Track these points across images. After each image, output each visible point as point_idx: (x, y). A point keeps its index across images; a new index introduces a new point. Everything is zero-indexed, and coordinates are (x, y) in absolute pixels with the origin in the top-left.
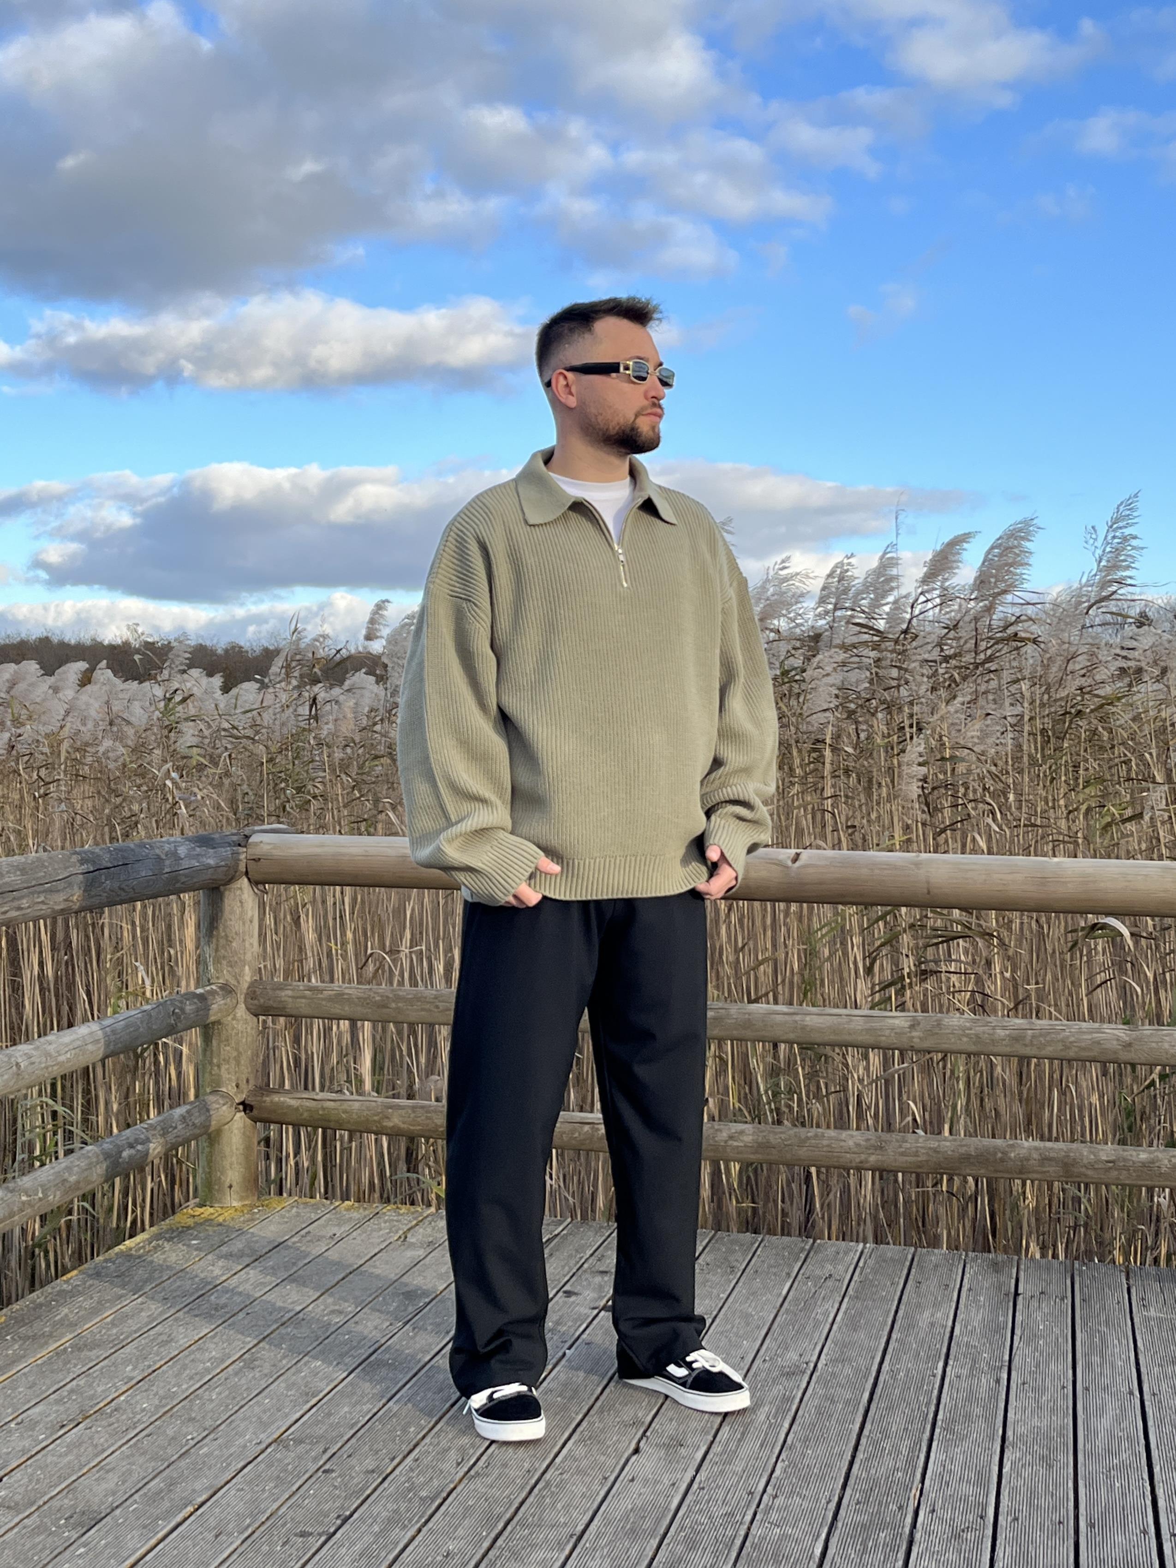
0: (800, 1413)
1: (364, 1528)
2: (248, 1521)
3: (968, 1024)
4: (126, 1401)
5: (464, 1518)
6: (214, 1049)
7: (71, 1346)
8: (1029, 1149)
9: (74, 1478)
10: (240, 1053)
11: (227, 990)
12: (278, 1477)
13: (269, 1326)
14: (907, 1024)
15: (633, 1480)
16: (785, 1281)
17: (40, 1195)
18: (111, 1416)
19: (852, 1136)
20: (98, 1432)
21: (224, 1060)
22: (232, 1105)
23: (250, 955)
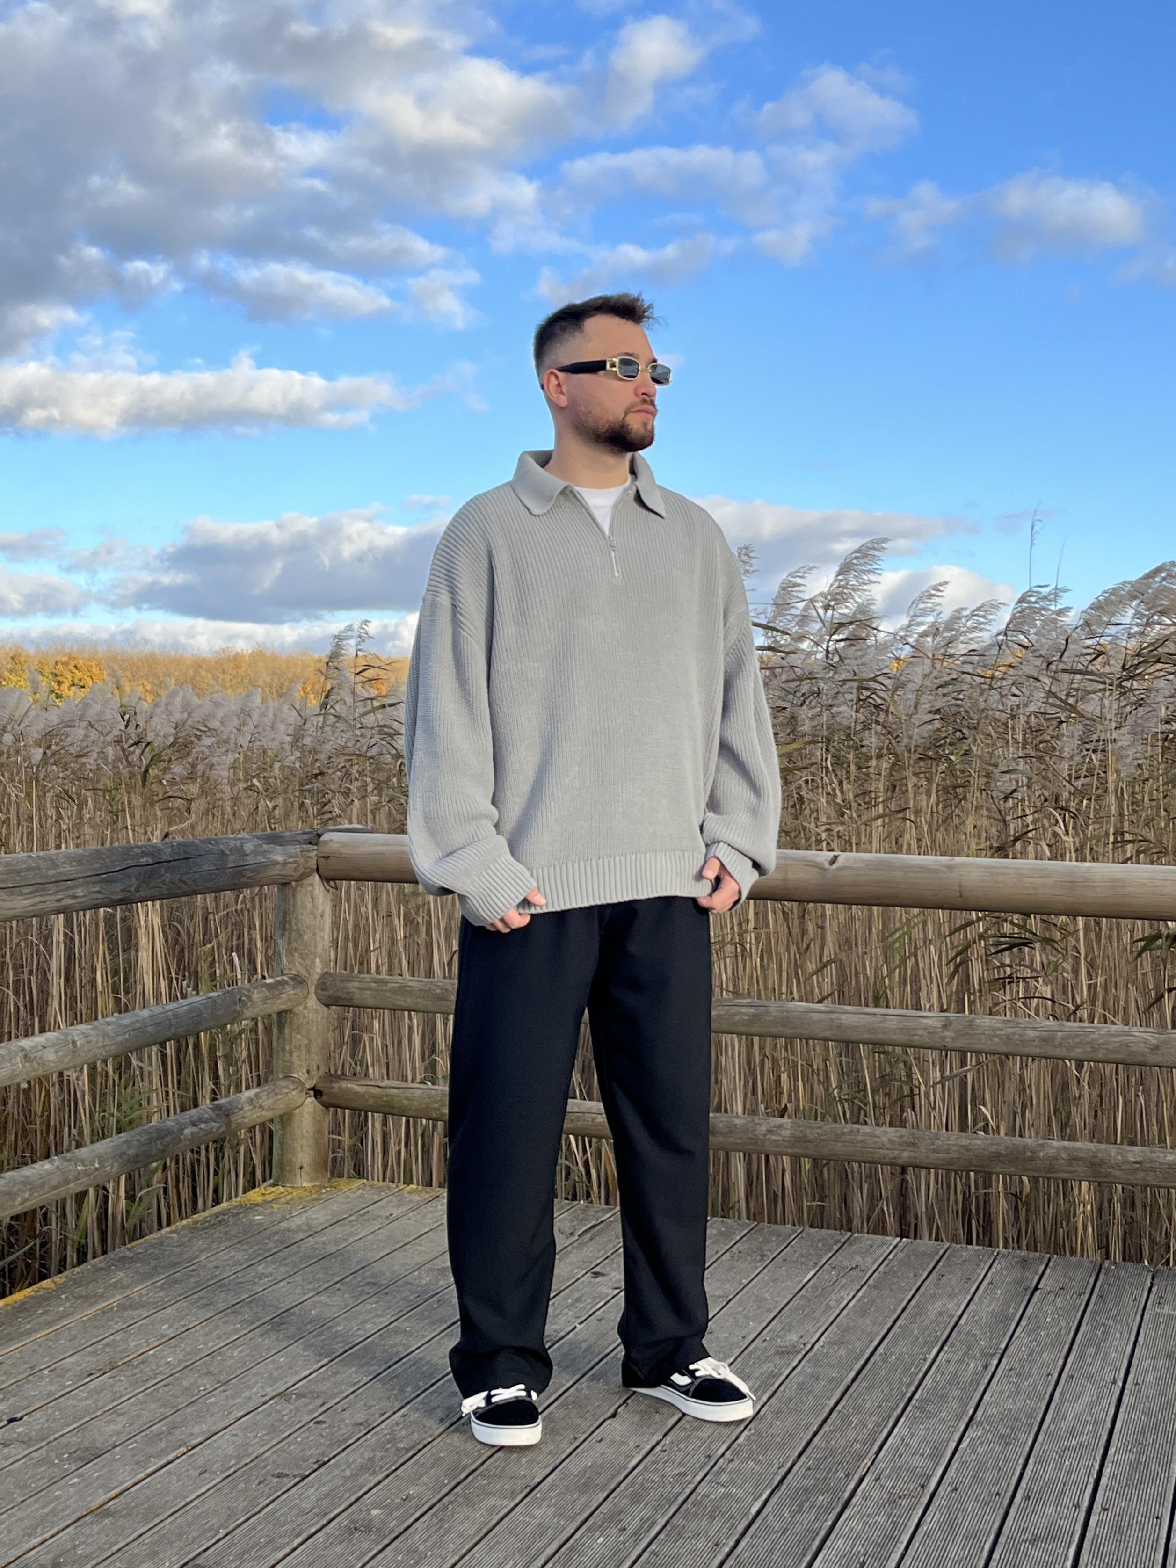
0: (782, 1388)
1: (336, 1472)
2: (233, 1462)
3: (999, 1025)
4: (154, 1355)
5: (432, 1468)
6: (287, 1036)
7: (118, 1306)
8: (1058, 1149)
9: (87, 1419)
10: (310, 1042)
11: (299, 981)
12: (273, 1425)
13: (305, 1294)
14: (939, 1024)
15: (601, 1441)
16: (809, 1270)
17: (97, 1165)
18: (136, 1368)
19: (886, 1133)
20: (120, 1381)
21: (295, 1047)
22: (302, 1090)
23: (321, 948)
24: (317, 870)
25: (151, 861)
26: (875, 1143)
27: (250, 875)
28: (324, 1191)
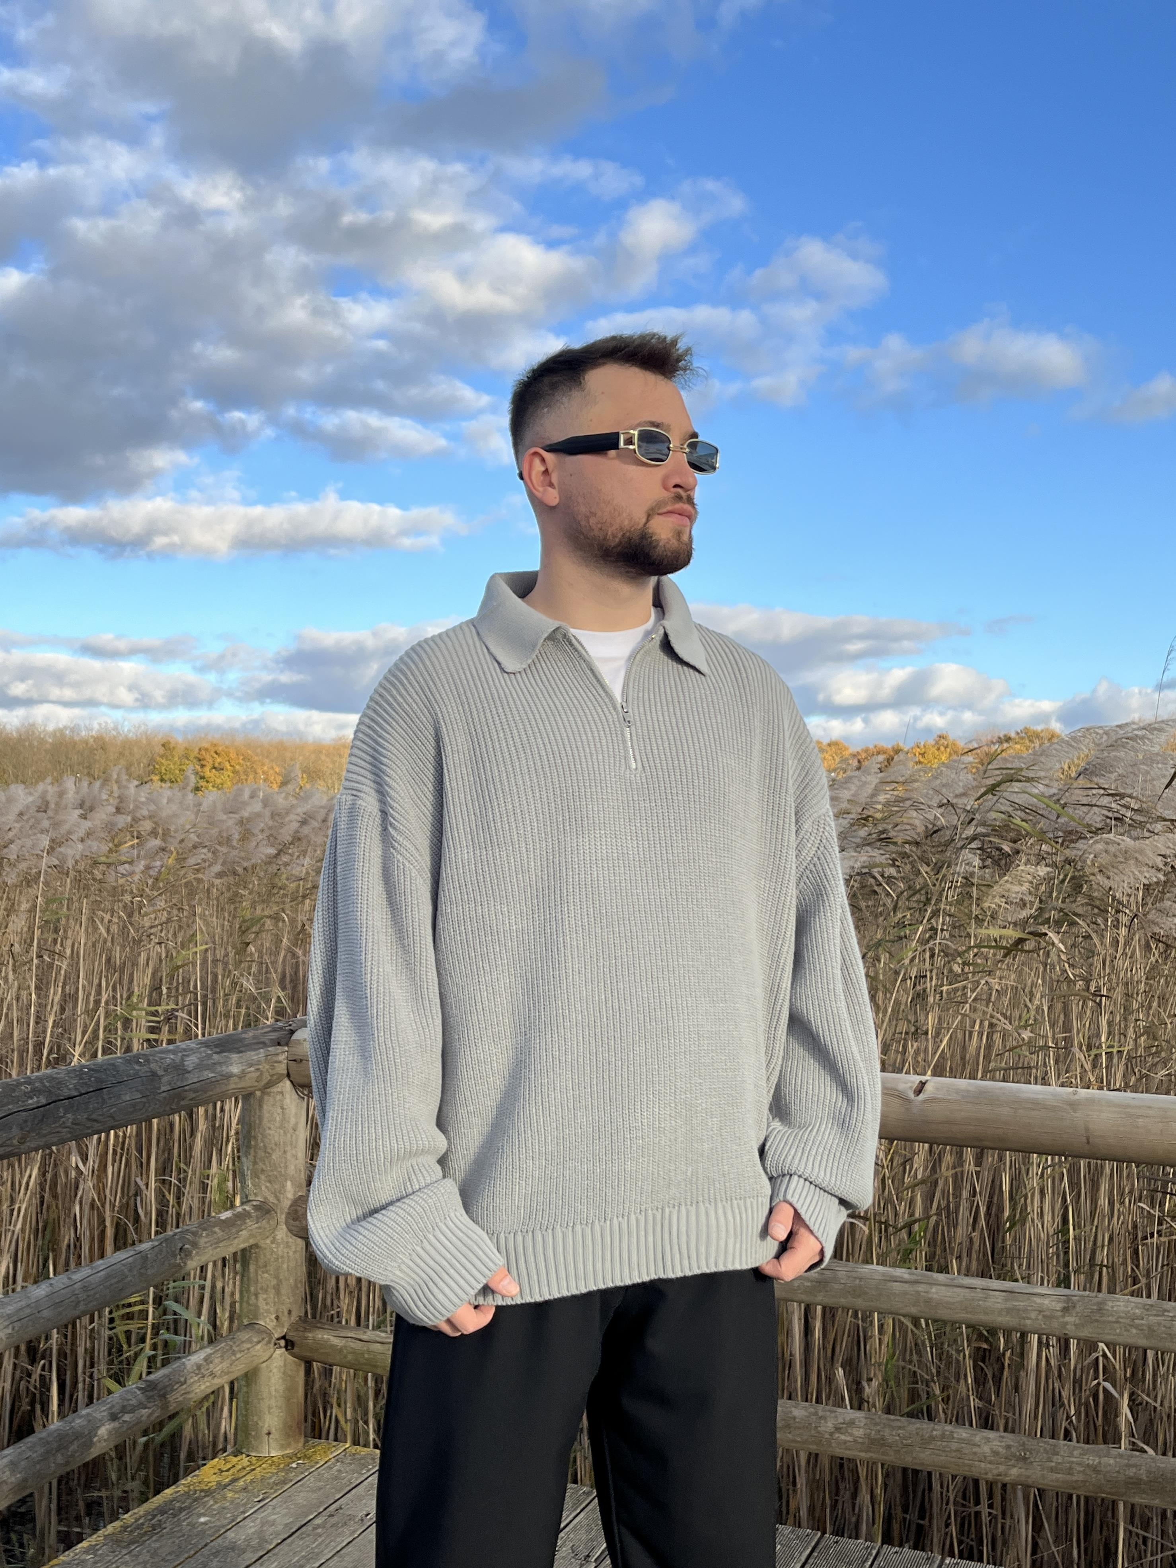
3: (1137, 1312)
6: (252, 1275)
10: (280, 1282)
11: (264, 1210)
14: (1059, 1306)
19: (988, 1440)
21: (262, 1288)
22: (269, 1342)
23: (293, 1167)
24: (288, 1075)
25: (43, 1101)
26: (975, 1453)
27: (194, 1095)
28: (294, 1465)
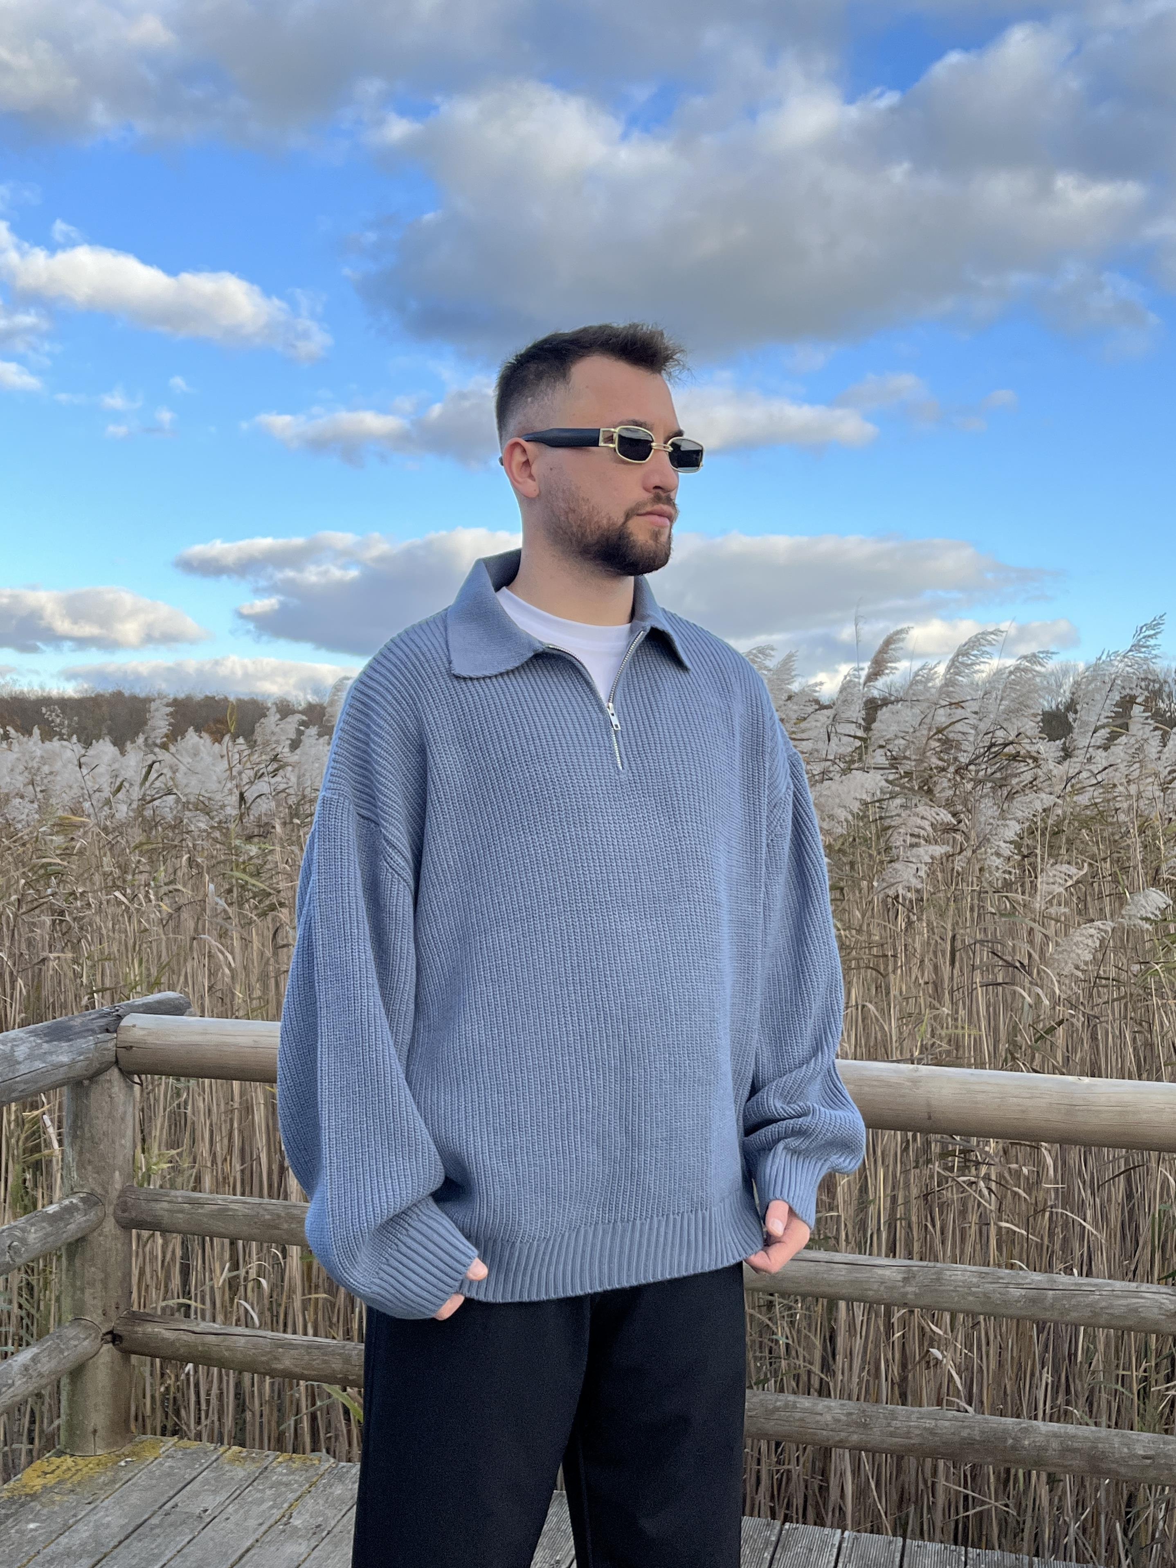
3: (975, 1280)
6: (78, 1269)
8: (1046, 1434)
10: (107, 1276)
11: (92, 1202)
14: (900, 1277)
19: (829, 1408)
21: (88, 1283)
22: (96, 1337)
23: (121, 1158)
24: (117, 1064)
26: (818, 1422)
27: (26, 1086)
28: (123, 1463)
